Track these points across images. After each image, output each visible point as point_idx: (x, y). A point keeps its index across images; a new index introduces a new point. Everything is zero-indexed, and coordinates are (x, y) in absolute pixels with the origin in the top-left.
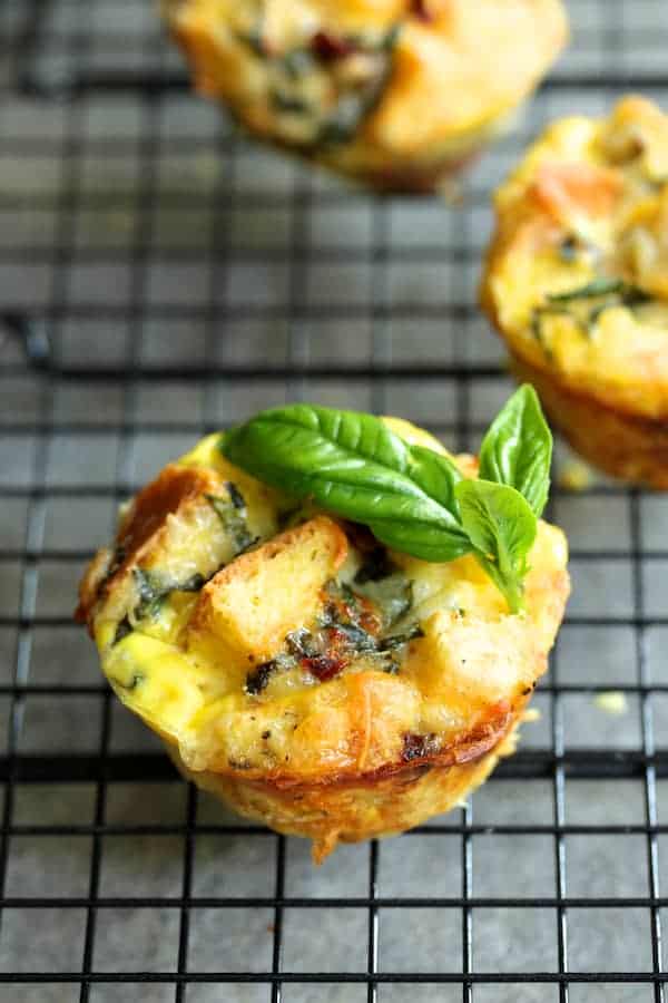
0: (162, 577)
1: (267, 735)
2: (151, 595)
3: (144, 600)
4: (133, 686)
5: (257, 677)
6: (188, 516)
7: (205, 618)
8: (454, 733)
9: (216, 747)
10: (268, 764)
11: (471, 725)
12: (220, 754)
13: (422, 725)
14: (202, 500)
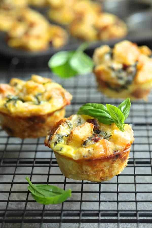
0: (61, 134)
1: (89, 151)
2: (60, 137)
3: (59, 138)
4: (61, 150)
5: (84, 143)
6: (63, 125)
7: (71, 138)
8: (121, 149)
9: (79, 155)
10: (90, 156)
11: (124, 148)
12: (81, 156)
13: (115, 149)
14: (65, 122)
